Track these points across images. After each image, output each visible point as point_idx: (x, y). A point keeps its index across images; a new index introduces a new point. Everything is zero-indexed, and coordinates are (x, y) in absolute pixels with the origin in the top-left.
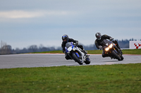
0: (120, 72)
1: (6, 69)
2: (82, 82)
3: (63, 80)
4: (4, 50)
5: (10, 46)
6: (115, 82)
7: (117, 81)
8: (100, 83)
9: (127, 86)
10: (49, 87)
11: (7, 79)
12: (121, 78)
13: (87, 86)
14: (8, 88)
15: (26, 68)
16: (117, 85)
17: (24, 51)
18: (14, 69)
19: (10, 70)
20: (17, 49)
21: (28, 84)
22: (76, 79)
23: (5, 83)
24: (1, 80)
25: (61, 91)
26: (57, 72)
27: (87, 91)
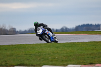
0: (94, 47)
1: (12, 45)
3: (53, 53)
4: (11, 31)
5: (15, 29)
6: (90, 55)
7: (92, 54)
8: (80, 55)
9: (99, 57)
10: (43, 58)
11: (13, 52)
12: (95, 51)
13: (70, 58)
14: (14, 59)
15: (26, 44)
16: (92, 56)
17: (25, 32)
18: (18, 45)
19: (15, 45)
20: (20, 31)
21: (28, 56)
22: (62, 52)
23: (11, 55)
24: (9, 53)
25: (52, 61)
26: (49, 47)
27: (71, 61)
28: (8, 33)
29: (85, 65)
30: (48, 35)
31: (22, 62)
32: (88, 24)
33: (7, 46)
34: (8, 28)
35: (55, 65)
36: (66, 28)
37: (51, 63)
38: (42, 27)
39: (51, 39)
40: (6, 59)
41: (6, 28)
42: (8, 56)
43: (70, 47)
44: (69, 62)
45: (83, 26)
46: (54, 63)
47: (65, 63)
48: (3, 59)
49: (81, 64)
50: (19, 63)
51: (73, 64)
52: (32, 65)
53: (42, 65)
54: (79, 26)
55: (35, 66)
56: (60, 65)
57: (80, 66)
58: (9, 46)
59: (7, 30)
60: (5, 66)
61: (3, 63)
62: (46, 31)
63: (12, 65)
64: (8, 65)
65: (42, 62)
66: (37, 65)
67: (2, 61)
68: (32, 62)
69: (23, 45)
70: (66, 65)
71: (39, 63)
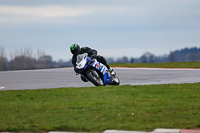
1: (45, 90)
2: (153, 108)
3: (126, 105)
4: (42, 62)
5: (49, 58)
8: (178, 109)
10: (106, 116)
11: (46, 104)
13: (160, 114)
14: (48, 117)
15: (72, 88)
18: (56, 89)
19: (50, 90)
20: (61, 62)
21: (76, 110)
22: (143, 103)
23: (43, 109)
24: (37, 105)
25: (123, 121)
26: (118, 93)
27: (160, 121)
28: (36, 66)
29: (188, 128)
30: (98, 71)
31: (64, 124)
32: (195, 49)
33: (35, 91)
34: (35, 55)
35: (130, 129)
36: (152, 57)
37: (121, 125)
38: (86, 54)
39: (105, 78)
40: (31, 118)
41: (33, 56)
42: (36, 111)
43: (158, 93)
44: (157, 124)
45: (186, 51)
46: (126, 125)
47: (149, 126)
48: (25, 117)
49: (181, 128)
50: (58, 126)
51: (165, 128)
52: (84, 130)
53: (104, 130)
54: (177, 52)
55: (89, 131)
56: (139, 130)
57: (178, 130)
58: (39, 91)
59: (35, 61)
60: (31, 130)
61: (27, 126)
62: (93, 62)
63: (43, 130)
64: (36, 129)
65: (104, 124)
66: (93, 129)
67: (25, 121)
68: (83, 124)
69: (66, 89)
70: (152, 130)
71: (97, 125)
